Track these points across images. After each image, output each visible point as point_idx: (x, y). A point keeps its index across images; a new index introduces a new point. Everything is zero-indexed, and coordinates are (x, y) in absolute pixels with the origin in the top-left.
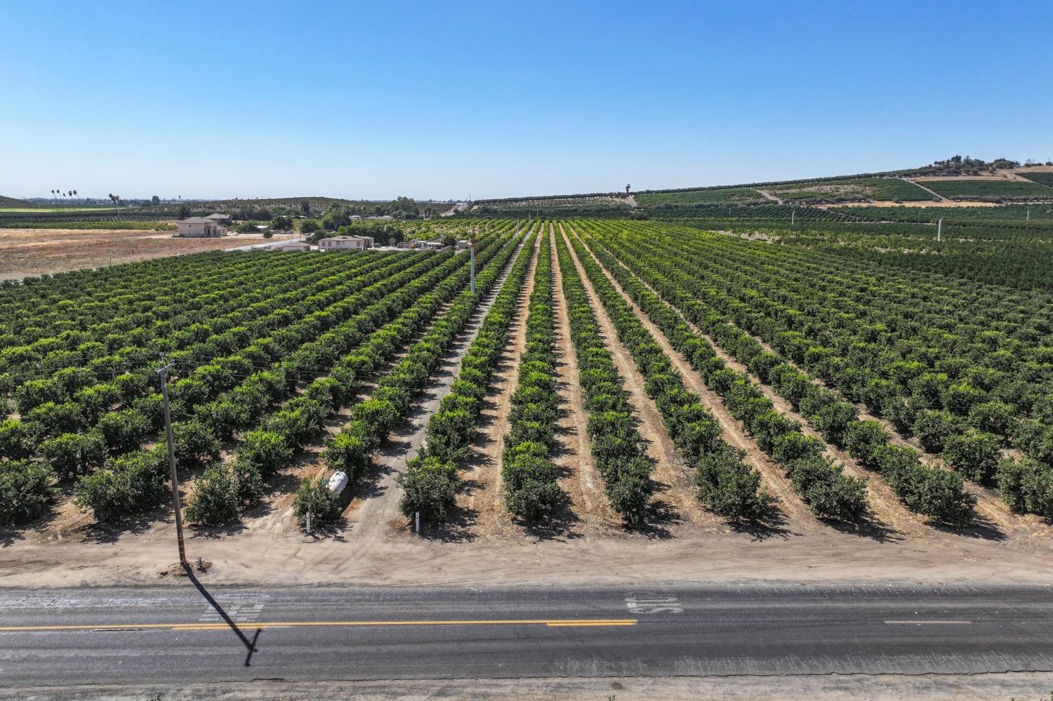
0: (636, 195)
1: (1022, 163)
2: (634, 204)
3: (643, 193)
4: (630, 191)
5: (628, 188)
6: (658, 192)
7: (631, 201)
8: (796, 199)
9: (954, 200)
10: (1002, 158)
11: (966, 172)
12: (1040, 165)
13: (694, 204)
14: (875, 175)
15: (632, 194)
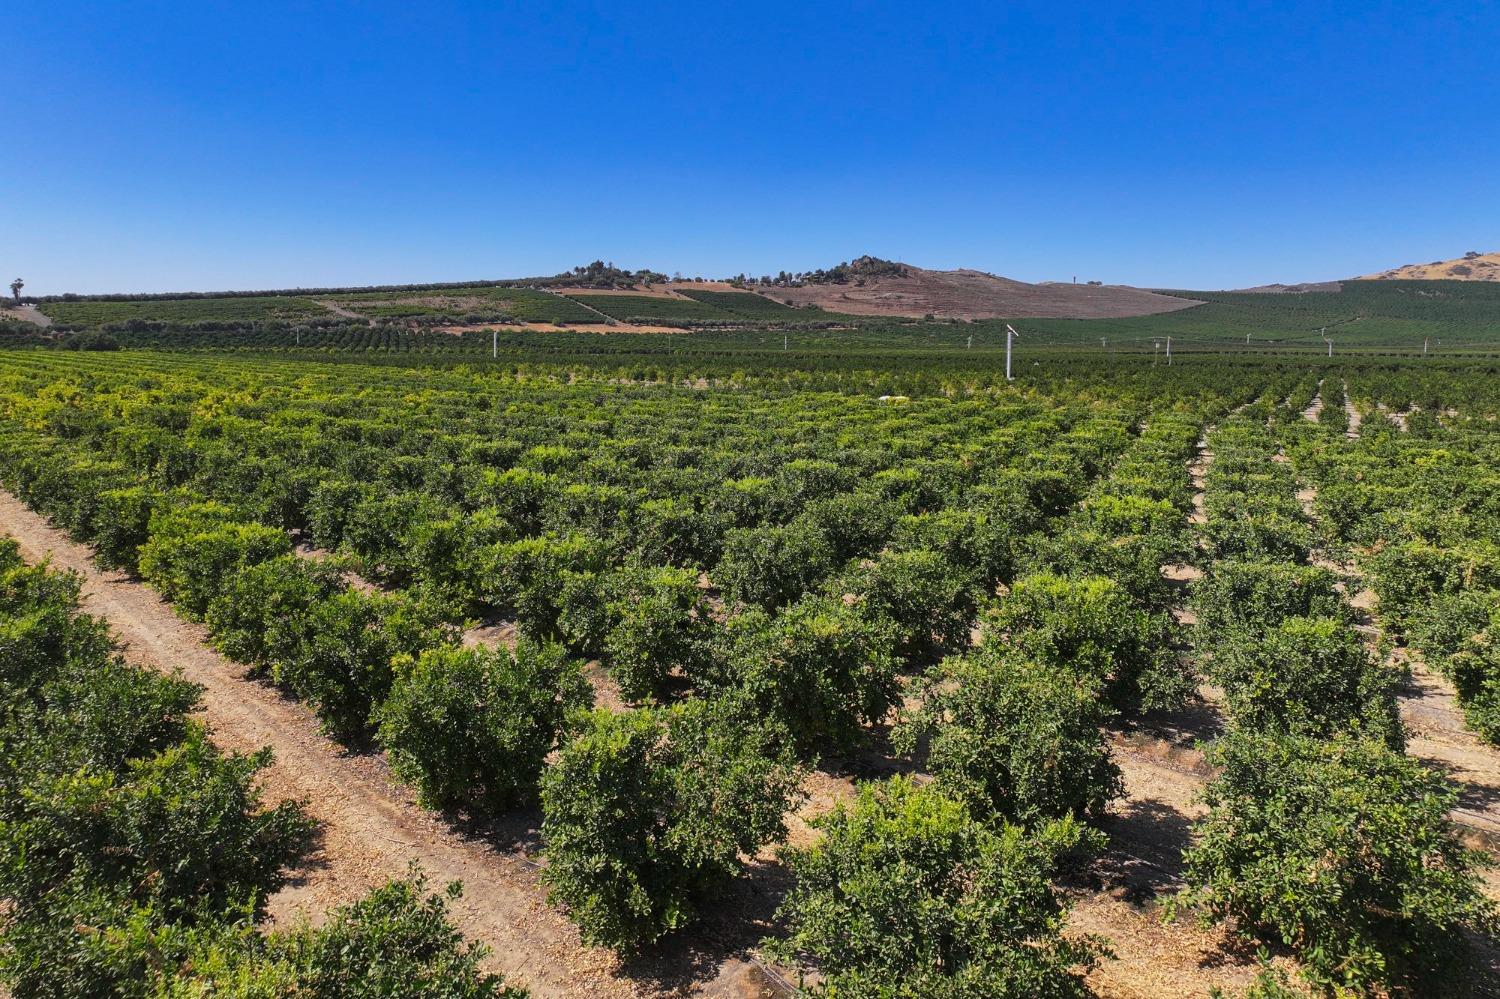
0: (43, 304)
1: (671, 277)
2: (44, 322)
3: (56, 299)
4: (23, 293)
5: (17, 287)
6: (94, 299)
7: (28, 314)
8: (401, 316)
9: (632, 322)
10: (645, 269)
11: (619, 284)
12: (689, 280)
13: (198, 322)
14: (497, 283)
15: (29, 300)
